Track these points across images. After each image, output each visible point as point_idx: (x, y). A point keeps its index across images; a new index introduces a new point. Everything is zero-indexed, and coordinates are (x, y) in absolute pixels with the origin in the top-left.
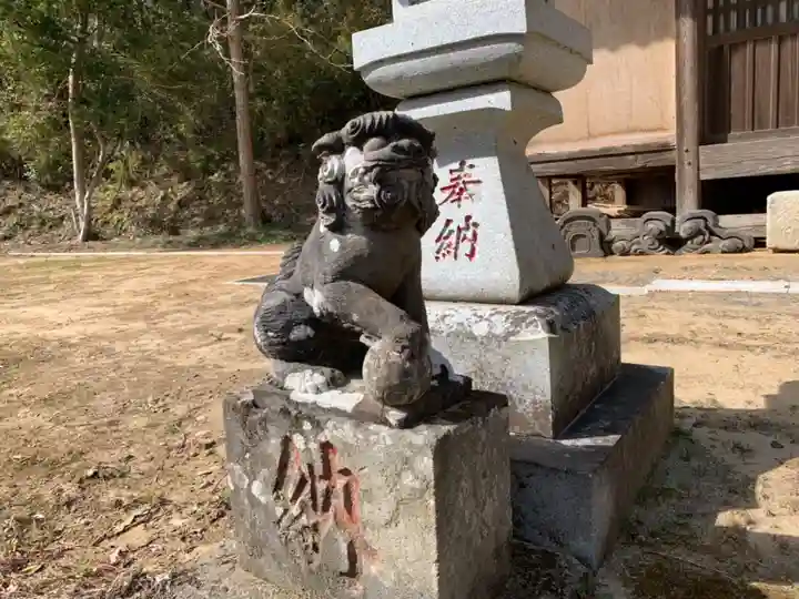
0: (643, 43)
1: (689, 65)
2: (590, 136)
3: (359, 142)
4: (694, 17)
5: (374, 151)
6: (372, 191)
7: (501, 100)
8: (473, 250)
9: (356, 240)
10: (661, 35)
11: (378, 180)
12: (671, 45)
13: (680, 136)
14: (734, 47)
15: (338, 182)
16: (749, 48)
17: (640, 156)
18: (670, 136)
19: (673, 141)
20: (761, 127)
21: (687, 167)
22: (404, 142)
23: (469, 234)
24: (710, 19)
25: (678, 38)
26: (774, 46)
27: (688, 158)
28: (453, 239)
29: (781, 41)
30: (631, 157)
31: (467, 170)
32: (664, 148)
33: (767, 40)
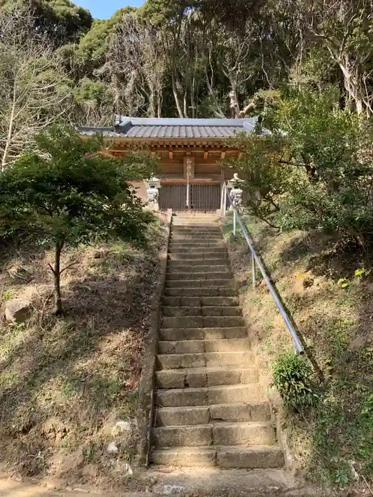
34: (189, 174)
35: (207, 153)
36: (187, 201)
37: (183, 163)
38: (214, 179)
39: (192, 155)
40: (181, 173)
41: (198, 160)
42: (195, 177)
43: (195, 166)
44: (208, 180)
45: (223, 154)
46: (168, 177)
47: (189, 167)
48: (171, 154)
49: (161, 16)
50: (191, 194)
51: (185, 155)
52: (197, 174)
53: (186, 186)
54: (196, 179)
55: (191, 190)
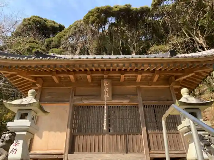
0: (61, 132)
1: (68, 137)
2: (48, 150)
3: (8, 133)
4: (70, 129)
5: (10, 134)
6: (8, 138)
7: (25, 133)
8: (16, 153)
9: (4, 143)
10: (64, 131)
11: (9, 137)
12: (65, 133)
13: (65, 152)
14: (76, 135)
15: (4, 137)
16: (79, 136)
17: (57, 155)
18: (63, 151)
19: (64, 153)
20: (80, 152)
21: (65, 159)
22: (13, 134)
23: (16, 150)
24: (73, 130)
25: (67, 132)
26: (82, 137)
27: (66, 157)
28: (13, 151)
29: (84, 135)
30: (55, 155)
31: (18, 142)
32: (62, 154)
33: (82, 135)
34: (106, 96)
35: (123, 75)
36: (105, 125)
37: (100, 86)
38: (132, 100)
39: (109, 78)
40: (99, 95)
41: (115, 82)
42: (113, 99)
43: (112, 88)
44: (126, 102)
45: (139, 77)
46: (86, 99)
47: (107, 89)
48: (89, 77)
49: (94, 18)
50: (108, 116)
51: (103, 78)
52: (114, 95)
53: (104, 107)
54: (113, 101)
55: (108, 112)
